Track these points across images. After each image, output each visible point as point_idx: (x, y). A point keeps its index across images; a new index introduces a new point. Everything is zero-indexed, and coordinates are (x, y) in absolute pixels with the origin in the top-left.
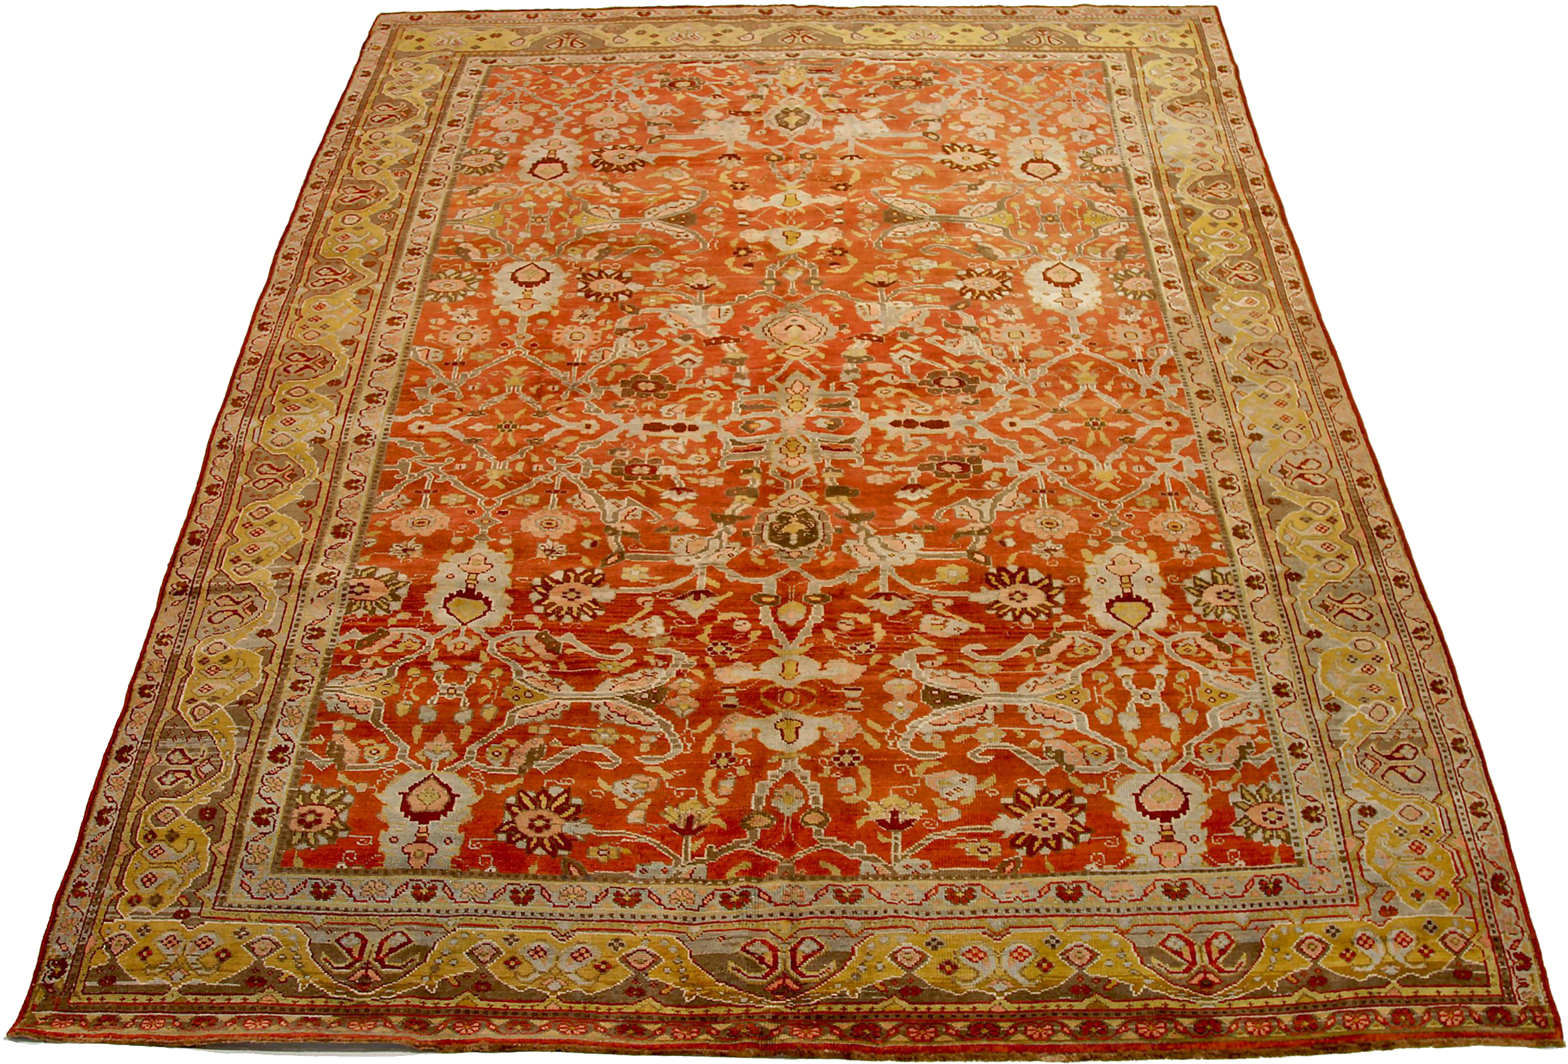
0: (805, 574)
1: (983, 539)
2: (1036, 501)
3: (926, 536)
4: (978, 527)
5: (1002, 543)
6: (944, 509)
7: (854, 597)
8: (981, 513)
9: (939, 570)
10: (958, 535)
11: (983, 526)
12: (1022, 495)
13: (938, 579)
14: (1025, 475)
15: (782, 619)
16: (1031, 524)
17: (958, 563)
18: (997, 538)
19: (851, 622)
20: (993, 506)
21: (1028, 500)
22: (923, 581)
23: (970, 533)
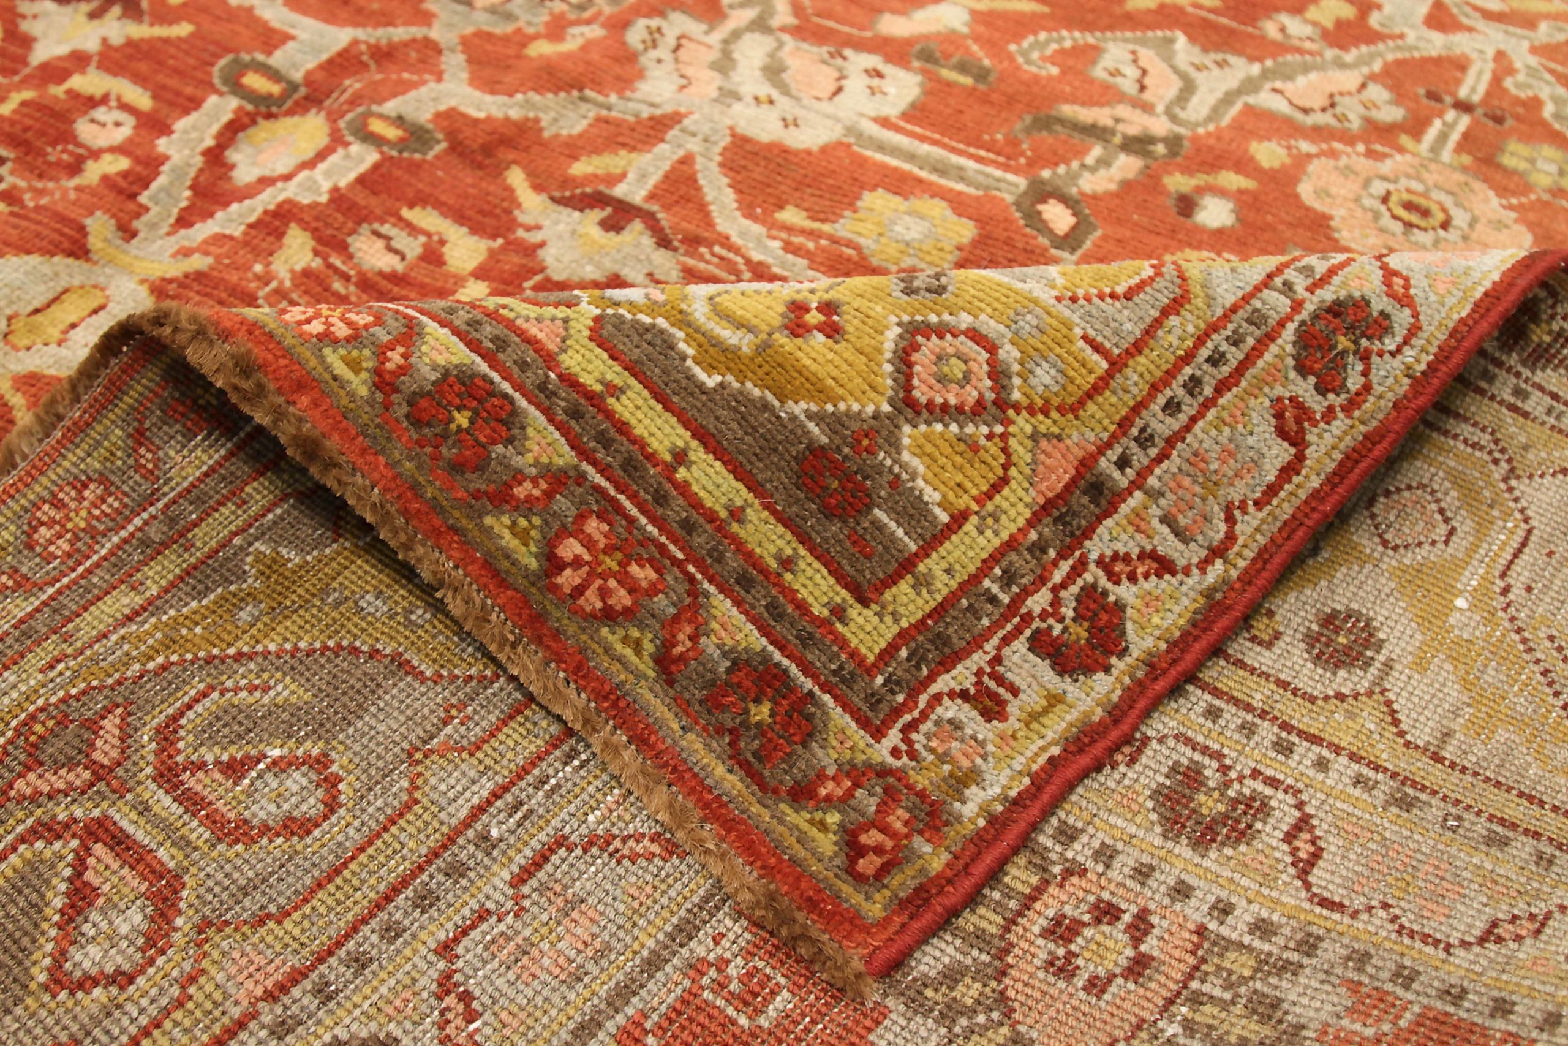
0: (454, 62)
1: (1127, 166)
2: (1416, 127)
3: (936, 89)
4: (1135, 123)
5: (1187, 205)
6: (1069, 38)
7: (516, 177)
8: (1188, 88)
9: (877, 201)
10: (1046, 122)
11: (1160, 126)
12: (1377, 93)
13: (844, 227)
14: (1436, 43)
15: (233, 155)
16: (1344, 189)
17: (959, 204)
18: (1178, 182)
19: (413, 247)
20: (1250, 86)
21: (1391, 113)
22: (790, 215)
23: (1096, 132)
